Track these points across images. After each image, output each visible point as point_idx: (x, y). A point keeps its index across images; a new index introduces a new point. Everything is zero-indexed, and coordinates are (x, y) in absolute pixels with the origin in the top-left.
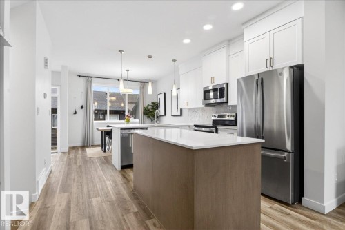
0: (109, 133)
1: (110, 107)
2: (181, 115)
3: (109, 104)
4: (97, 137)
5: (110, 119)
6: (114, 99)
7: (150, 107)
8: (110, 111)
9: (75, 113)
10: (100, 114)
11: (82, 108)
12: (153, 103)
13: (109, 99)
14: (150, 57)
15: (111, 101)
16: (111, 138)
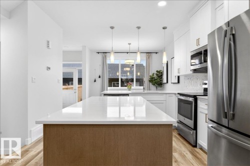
2: (179, 82)
7: (155, 76)
9: (95, 81)
11: (100, 77)
12: (157, 71)
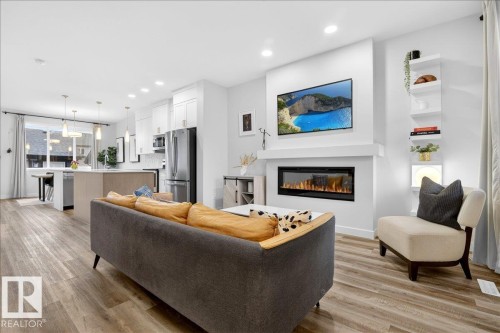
0: (49, 181)
1: (51, 152)
3: (50, 148)
4: (33, 185)
5: (51, 166)
6: (57, 141)
7: (106, 153)
8: (51, 157)
10: (36, 160)
11: (9, 152)
12: (109, 148)
13: (49, 140)
14: (99, 103)
15: (53, 145)
16: (51, 185)
